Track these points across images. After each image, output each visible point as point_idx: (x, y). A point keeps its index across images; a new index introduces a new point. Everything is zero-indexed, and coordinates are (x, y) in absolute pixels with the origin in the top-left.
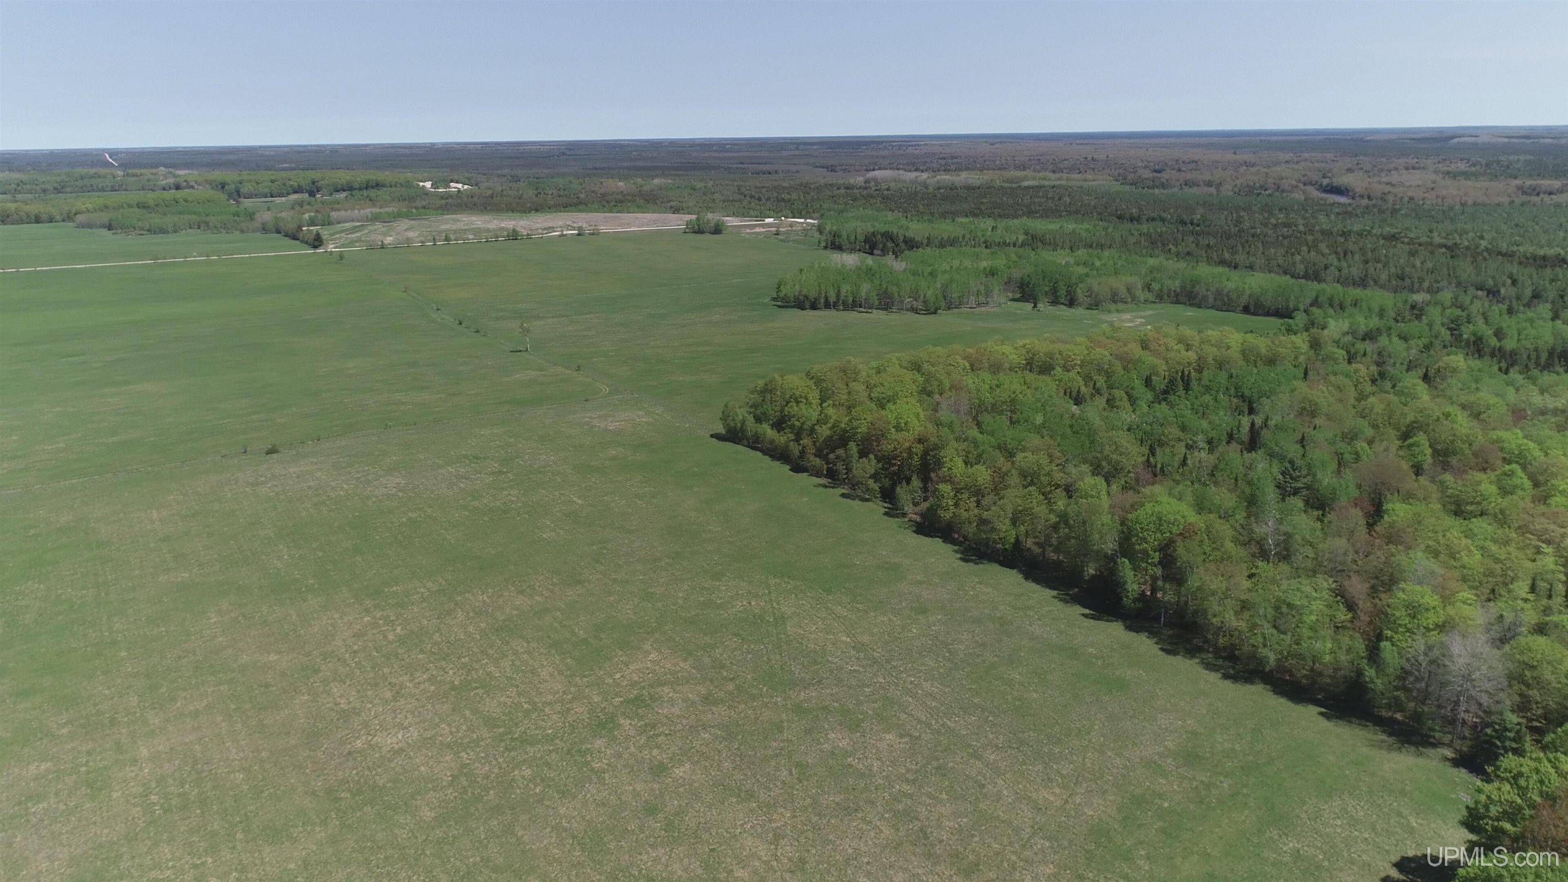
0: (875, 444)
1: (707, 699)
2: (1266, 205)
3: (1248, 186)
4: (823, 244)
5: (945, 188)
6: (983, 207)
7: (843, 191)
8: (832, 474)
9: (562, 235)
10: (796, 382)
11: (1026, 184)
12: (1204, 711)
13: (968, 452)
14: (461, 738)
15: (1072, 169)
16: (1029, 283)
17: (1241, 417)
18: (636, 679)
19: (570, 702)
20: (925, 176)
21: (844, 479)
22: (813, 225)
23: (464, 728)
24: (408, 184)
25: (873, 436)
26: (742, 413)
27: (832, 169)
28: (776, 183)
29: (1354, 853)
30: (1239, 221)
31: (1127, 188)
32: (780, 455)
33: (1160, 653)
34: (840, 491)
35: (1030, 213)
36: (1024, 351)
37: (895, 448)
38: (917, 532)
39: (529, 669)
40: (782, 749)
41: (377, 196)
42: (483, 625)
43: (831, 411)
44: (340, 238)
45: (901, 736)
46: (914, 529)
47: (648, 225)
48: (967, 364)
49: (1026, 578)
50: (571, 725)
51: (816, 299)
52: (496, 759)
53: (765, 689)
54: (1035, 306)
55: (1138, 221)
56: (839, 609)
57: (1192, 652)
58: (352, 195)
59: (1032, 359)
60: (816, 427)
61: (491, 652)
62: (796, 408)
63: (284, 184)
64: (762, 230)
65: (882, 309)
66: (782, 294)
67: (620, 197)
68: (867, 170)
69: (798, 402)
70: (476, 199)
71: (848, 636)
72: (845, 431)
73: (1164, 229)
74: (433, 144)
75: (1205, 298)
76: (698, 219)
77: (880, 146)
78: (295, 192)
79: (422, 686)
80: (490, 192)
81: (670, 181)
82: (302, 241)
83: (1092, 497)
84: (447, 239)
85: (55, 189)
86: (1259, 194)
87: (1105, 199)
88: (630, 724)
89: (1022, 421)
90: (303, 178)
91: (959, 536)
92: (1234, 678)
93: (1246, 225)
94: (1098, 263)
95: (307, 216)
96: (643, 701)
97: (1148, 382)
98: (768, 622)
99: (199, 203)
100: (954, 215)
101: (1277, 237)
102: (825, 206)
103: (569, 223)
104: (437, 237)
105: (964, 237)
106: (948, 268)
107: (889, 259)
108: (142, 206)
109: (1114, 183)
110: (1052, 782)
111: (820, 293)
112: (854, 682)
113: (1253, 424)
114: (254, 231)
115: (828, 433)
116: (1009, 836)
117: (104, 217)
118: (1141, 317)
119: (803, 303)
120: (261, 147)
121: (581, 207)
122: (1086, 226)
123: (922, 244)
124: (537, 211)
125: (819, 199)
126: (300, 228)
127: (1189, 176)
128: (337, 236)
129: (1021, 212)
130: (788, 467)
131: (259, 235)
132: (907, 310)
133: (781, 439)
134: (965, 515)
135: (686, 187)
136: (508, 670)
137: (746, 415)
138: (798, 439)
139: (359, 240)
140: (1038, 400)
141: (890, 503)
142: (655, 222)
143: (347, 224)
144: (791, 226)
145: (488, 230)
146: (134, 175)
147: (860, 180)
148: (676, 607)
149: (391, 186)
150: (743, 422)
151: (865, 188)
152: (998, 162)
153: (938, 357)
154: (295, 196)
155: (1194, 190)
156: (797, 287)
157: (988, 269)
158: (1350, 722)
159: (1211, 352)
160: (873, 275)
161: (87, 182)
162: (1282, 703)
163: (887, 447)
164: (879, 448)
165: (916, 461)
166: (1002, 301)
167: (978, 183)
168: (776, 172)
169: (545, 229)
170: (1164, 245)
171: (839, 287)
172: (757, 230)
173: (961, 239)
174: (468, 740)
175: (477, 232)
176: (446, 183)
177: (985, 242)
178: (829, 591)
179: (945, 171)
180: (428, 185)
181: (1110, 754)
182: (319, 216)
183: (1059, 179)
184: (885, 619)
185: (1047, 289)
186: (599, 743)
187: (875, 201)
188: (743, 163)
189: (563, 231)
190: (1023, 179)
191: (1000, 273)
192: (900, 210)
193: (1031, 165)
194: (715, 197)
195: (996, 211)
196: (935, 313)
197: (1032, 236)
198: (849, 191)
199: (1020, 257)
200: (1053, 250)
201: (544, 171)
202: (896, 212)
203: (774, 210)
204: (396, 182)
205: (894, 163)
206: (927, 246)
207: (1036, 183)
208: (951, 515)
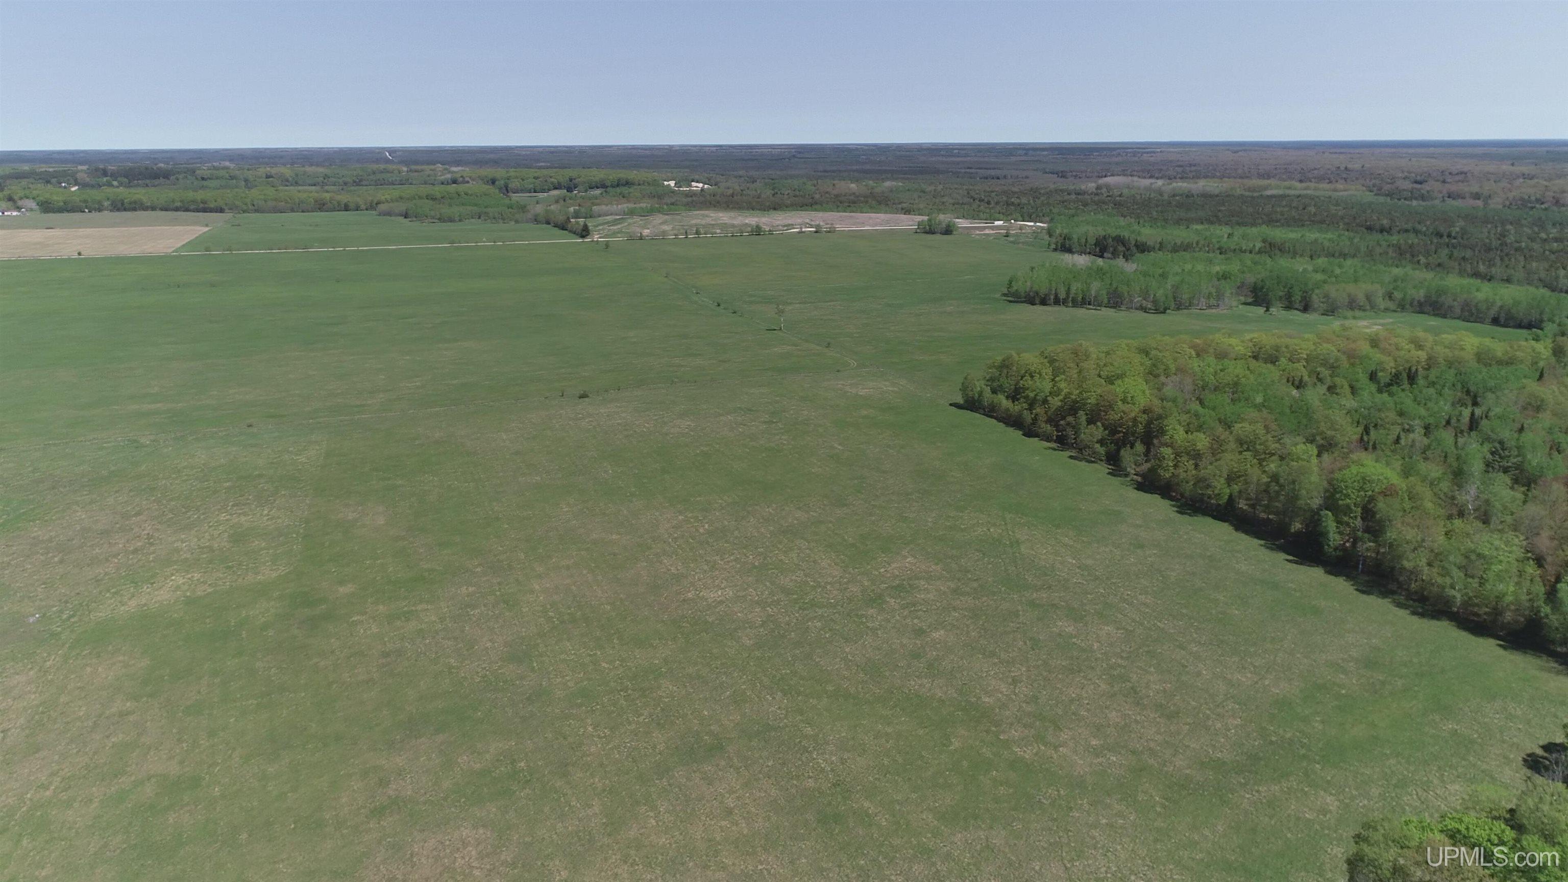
0: (1103, 413)
1: (955, 591)
2: (1540, 219)
3: (1522, 199)
4: (1053, 246)
5: (1181, 195)
6: (1220, 214)
7: (1073, 197)
8: (1061, 439)
9: (801, 232)
10: (1030, 359)
11: (1269, 193)
12: (1389, 635)
13: (1190, 423)
14: (766, 599)
15: (1320, 179)
16: (1262, 288)
17: (1463, 408)
18: (898, 573)
19: (846, 583)
20: (1160, 183)
21: (1072, 443)
22: (1042, 228)
23: (767, 592)
24: (654, 183)
25: (1102, 406)
27: (1063, 175)
28: (1005, 188)
29: (1507, 736)
30: (1503, 235)
31: (1382, 199)
32: (1014, 422)
33: (1355, 592)
34: (1068, 453)
35: (1271, 221)
36: (1251, 344)
37: (1120, 417)
38: (1138, 489)
39: (811, 559)
40: (1018, 628)
41: (629, 193)
42: (772, 528)
43: (1063, 385)
44: (603, 229)
45: (1118, 629)
46: (1136, 486)
47: (881, 225)
48: (1193, 352)
49: (1237, 530)
50: (848, 598)
51: (1046, 295)
52: (794, 614)
53: (1003, 589)
54: (1267, 310)
55: (1388, 232)
56: (1066, 540)
57: (1385, 593)
58: (606, 192)
59: (1259, 353)
60: (1049, 398)
61: (781, 547)
62: (1030, 383)
63: (546, 181)
64: (992, 232)
65: (1111, 307)
66: (1013, 290)
67: (852, 197)
68: (1099, 177)
69: (1032, 377)
70: (718, 198)
71: (1074, 559)
72: (1075, 402)
73: (1416, 241)
74: (671, 147)
75: (1450, 307)
76: (930, 220)
77: (1114, 153)
78: (555, 188)
79: (731, 564)
80: (730, 192)
81: (901, 184)
82: (570, 231)
83: (1303, 460)
84: (697, 233)
85: (355, 182)
86: (1532, 208)
87: (1354, 210)
88: (895, 602)
89: (1243, 400)
90: (562, 176)
91: (1177, 493)
92: (1422, 615)
93: (1511, 239)
94: (1338, 271)
95: (572, 209)
96: (904, 588)
97: (1373, 377)
98: (1005, 543)
99: (477, 196)
100: (1188, 222)
101: (1544, 252)
102: (1055, 210)
103: (807, 221)
104: (688, 231)
105: (1197, 243)
106: (1180, 271)
107: (1120, 262)
108: (430, 198)
109: (1368, 193)
110: (1245, 669)
111: (1051, 290)
112: (1078, 590)
113: (1473, 414)
114: (527, 222)
115: (1060, 404)
116: (1205, 699)
117: (402, 207)
118: (1379, 325)
119: (1034, 299)
120: (517, 147)
121: (817, 206)
122: (1329, 236)
123: (1154, 248)
124: (775, 209)
125: (1048, 204)
126: (567, 220)
127: (1453, 188)
128: (601, 227)
129: (1260, 221)
130: (1021, 432)
131: (532, 226)
132: (1136, 309)
133: (1015, 408)
134: (1183, 476)
135: (916, 190)
136: (795, 559)
137: (984, 387)
138: (1031, 407)
139: (620, 232)
140: (1260, 383)
141: (1114, 465)
142: (888, 222)
143: (608, 217)
144: (1021, 229)
145: (733, 226)
146: (416, 171)
147: (1091, 186)
148: (926, 528)
149: (639, 184)
150: (981, 394)
151: (1097, 194)
152: (1240, 171)
153: (1166, 345)
154: (557, 192)
155: (1458, 203)
156: (1029, 284)
157: (1221, 274)
158: (1526, 653)
159: (1442, 352)
160: (1104, 274)
161: (379, 176)
162: (1464, 636)
163: (1113, 416)
164: (1107, 417)
165: (1140, 428)
166: (1233, 305)
167: (1217, 192)
168: (1005, 177)
169: (785, 226)
170: (1413, 256)
171: (1069, 285)
172: (987, 231)
173: (1194, 245)
174: (771, 600)
175: (724, 226)
176: (688, 182)
177: (1219, 249)
178: (1057, 527)
179: (1181, 178)
180: (672, 183)
181: (1298, 656)
182: (582, 210)
183: (1306, 189)
184: (1107, 550)
185: (1281, 294)
186: (871, 611)
187: (1106, 207)
188: (971, 168)
189: (801, 228)
190: (1266, 188)
191: (1233, 278)
192: (1132, 215)
193: (1276, 175)
194: (945, 199)
195: (1234, 219)
196: (1164, 312)
197: (1270, 244)
198: (1080, 197)
199: (1255, 263)
200: (1292, 258)
201: (778, 173)
202: (1128, 217)
203: (1003, 214)
204: (644, 181)
205: (1127, 170)
206: (1159, 250)
207: (1280, 192)
208: (1170, 474)
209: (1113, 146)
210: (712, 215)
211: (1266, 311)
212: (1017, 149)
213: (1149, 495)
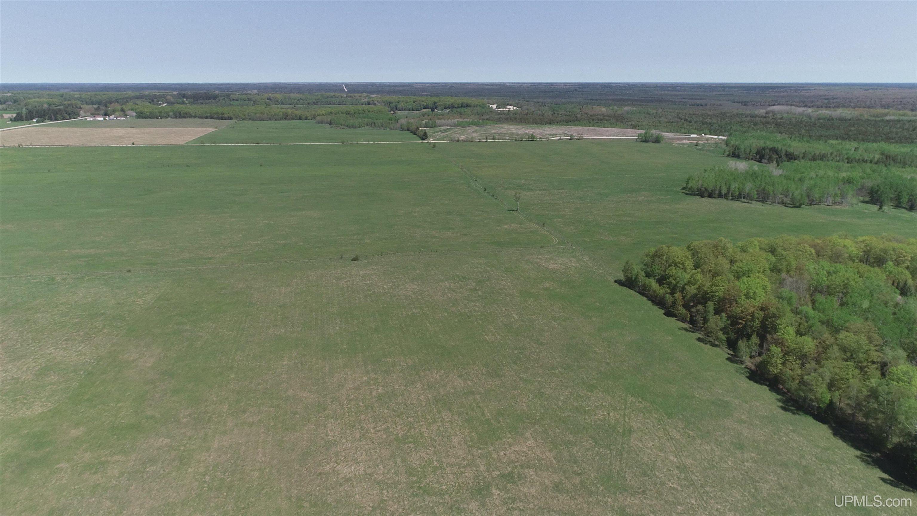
0: (728, 306)
1: (557, 486)
4: (727, 153)
6: (850, 133)
7: (749, 119)
8: (692, 322)
9: (561, 139)
10: (678, 252)
11: (888, 118)
13: (800, 324)
14: (388, 479)
16: (878, 191)
19: (465, 467)
20: (810, 110)
21: (701, 327)
22: (723, 140)
23: (393, 471)
24: (483, 106)
25: (728, 299)
26: (637, 269)
27: (745, 104)
28: (704, 112)
32: (658, 302)
34: (697, 335)
35: (888, 139)
36: (863, 245)
37: (742, 311)
38: (749, 378)
39: (447, 435)
41: (465, 112)
42: (430, 396)
43: (699, 276)
44: (437, 135)
46: (748, 375)
47: (614, 135)
48: (813, 251)
49: (835, 434)
50: (459, 486)
51: (712, 191)
52: (404, 501)
53: (601, 489)
54: (881, 208)
56: (674, 433)
58: (452, 111)
60: (687, 287)
62: (674, 271)
63: (420, 104)
64: (687, 142)
65: (759, 201)
66: (689, 186)
67: (601, 117)
68: (769, 105)
69: (677, 267)
70: (517, 116)
71: (676, 457)
72: (707, 292)
76: (646, 133)
77: (782, 90)
78: (424, 108)
79: (379, 434)
80: (527, 112)
81: (635, 109)
82: (418, 136)
84: (494, 138)
85: (314, 103)
88: (499, 494)
89: (851, 304)
90: (429, 101)
91: (784, 387)
95: (424, 122)
96: (513, 478)
98: (618, 431)
99: (375, 113)
100: (826, 138)
102: (734, 128)
103: (566, 132)
104: (488, 137)
105: (831, 154)
106: (814, 176)
107: (772, 167)
108: (348, 113)
111: (716, 187)
112: (671, 498)
114: (396, 129)
115: (695, 291)
117: (328, 118)
119: (703, 193)
121: (577, 123)
123: (799, 157)
124: (550, 124)
125: (730, 123)
126: (418, 128)
128: (436, 134)
129: (880, 138)
130: (663, 311)
131: (399, 131)
132: (778, 203)
133: (661, 291)
134: (790, 373)
135: (644, 113)
136: (434, 432)
137: (640, 271)
138: (672, 293)
139: (446, 137)
140: (867, 288)
141: (733, 351)
142: (618, 134)
143: (443, 127)
144: (707, 140)
145: (518, 134)
146: (352, 97)
147: (762, 112)
148: (556, 407)
149: (474, 107)
150: (637, 275)
151: (765, 117)
152: (868, 103)
153: (790, 244)
154: (425, 110)
156: (700, 182)
157: (846, 179)
160: (756, 178)
161: (329, 100)
163: (737, 310)
164: (730, 309)
165: (757, 323)
166: (854, 202)
167: (849, 117)
168: (706, 105)
169: (551, 135)
171: (730, 184)
172: (684, 141)
173: (829, 155)
174: (392, 481)
175: (511, 135)
176: (504, 106)
177: (847, 159)
178: (670, 416)
179: (826, 107)
180: (495, 106)
182: (430, 122)
184: (708, 448)
185: (892, 196)
187: (770, 126)
188: (685, 99)
189: (560, 137)
190: (886, 115)
191: (855, 182)
192: (787, 133)
193: (894, 105)
194: (661, 119)
195: (860, 137)
196: (799, 207)
197: (887, 156)
198: (753, 119)
199: (873, 171)
200: (902, 167)
201: (563, 100)
202: (784, 134)
203: (698, 130)
204: (477, 104)
205: (789, 101)
206: (803, 158)
207: (896, 118)
208: (778, 371)
209: (782, 86)
210: (506, 127)
211: (879, 209)
212: (718, 87)
213: (759, 386)
